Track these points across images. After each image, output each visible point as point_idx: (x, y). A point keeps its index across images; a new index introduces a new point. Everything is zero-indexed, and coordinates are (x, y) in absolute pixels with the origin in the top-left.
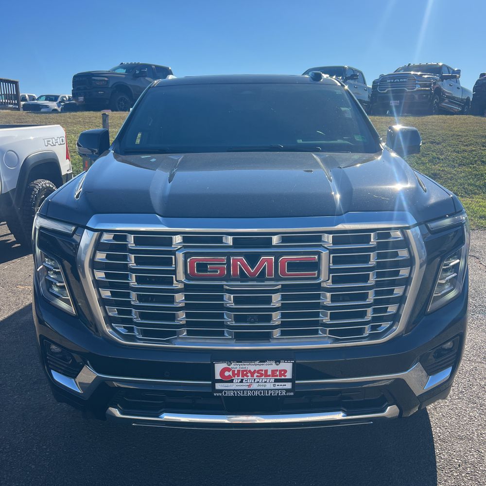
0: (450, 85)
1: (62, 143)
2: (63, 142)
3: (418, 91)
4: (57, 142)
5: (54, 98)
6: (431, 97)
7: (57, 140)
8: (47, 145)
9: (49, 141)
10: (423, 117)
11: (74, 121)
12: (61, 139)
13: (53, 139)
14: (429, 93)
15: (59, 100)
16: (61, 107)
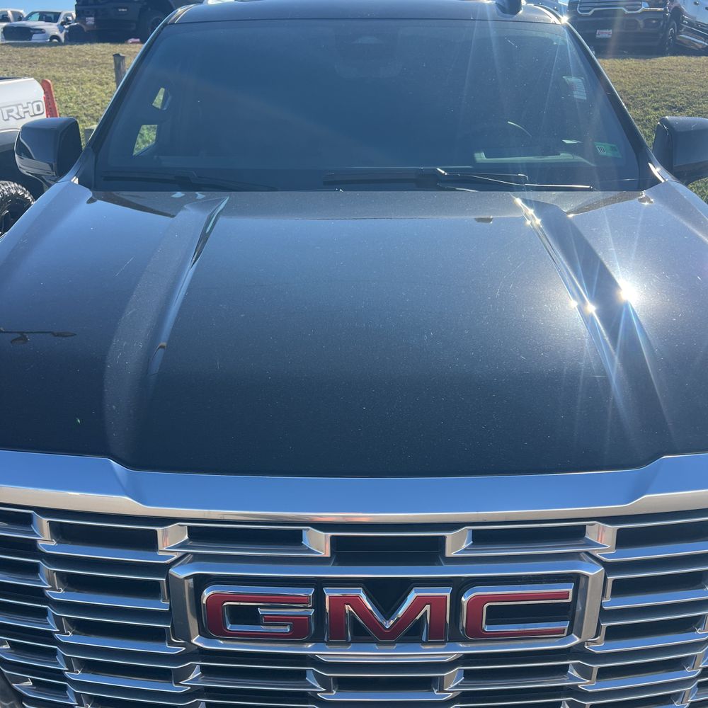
0: (695, 3)
1: (37, 113)
2: (39, 109)
3: (645, 12)
4: (28, 112)
5: (52, 16)
6: (664, 24)
7: (27, 107)
8: (6, 117)
9: (12, 111)
10: (652, 60)
11: (77, 62)
12: (35, 104)
13: (20, 107)
14: (661, 16)
15: (61, 20)
16: (64, 31)
